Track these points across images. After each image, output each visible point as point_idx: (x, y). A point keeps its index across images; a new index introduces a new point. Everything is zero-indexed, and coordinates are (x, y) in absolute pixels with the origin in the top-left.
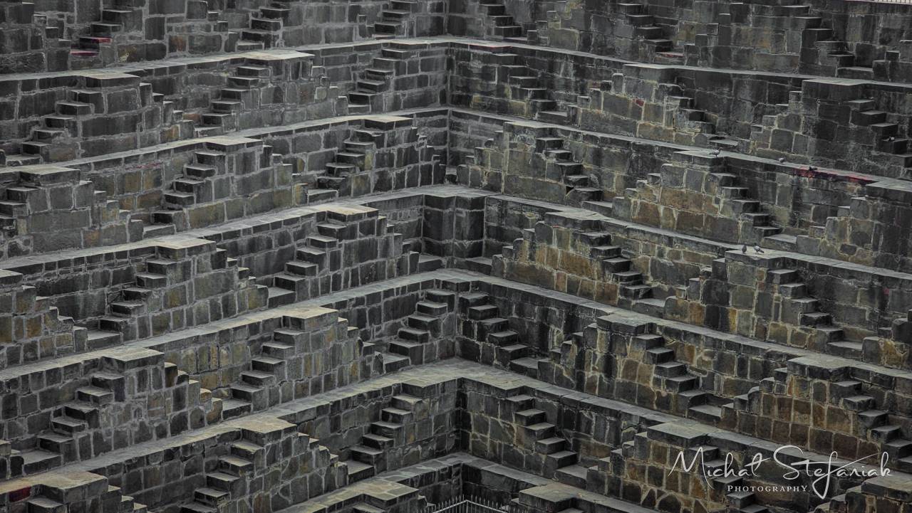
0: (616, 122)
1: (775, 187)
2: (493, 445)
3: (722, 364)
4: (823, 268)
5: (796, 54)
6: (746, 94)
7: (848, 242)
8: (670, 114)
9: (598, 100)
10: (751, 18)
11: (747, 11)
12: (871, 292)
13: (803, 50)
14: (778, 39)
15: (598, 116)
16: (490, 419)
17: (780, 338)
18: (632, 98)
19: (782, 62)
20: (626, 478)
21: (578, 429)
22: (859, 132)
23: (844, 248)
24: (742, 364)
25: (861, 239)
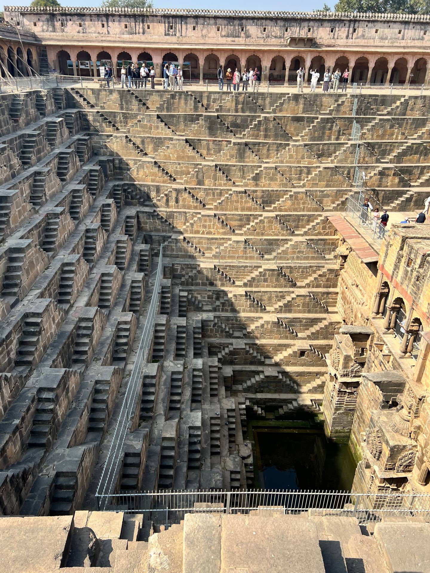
0: (144, 131)
1: (201, 145)
2: (150, 228)
3: (207, 194)
4: (226, 165)
5: (192, 107)
6: (182, 120)
7: (228, 157)
8: (162, 128)
9: (137, 126)
10: (177, 97)
11: (176, 95)
12: (240, 169)
13: (194, 106)
14: (186, 104)
15: (138, 130)
16: (148, 221)
17: (220, 185)
18: (148, 124)
19: (188, 110)
20: (195, 228)
21: (173, 218)
22: (220, 128)
23: (227, 159)
24: (214, 194)
25: (232, 156)
